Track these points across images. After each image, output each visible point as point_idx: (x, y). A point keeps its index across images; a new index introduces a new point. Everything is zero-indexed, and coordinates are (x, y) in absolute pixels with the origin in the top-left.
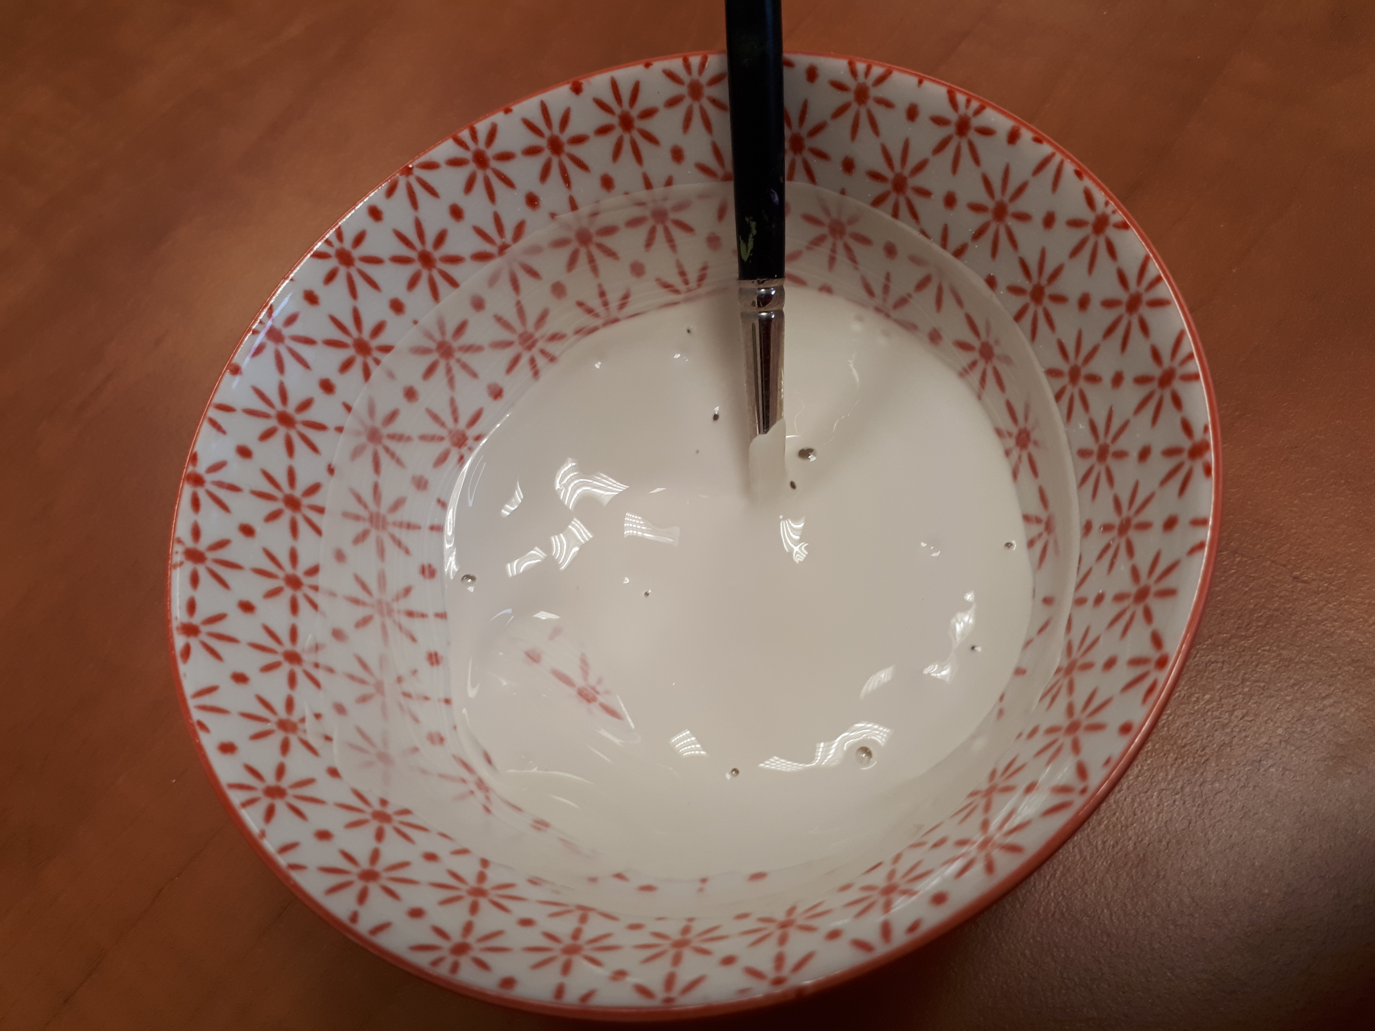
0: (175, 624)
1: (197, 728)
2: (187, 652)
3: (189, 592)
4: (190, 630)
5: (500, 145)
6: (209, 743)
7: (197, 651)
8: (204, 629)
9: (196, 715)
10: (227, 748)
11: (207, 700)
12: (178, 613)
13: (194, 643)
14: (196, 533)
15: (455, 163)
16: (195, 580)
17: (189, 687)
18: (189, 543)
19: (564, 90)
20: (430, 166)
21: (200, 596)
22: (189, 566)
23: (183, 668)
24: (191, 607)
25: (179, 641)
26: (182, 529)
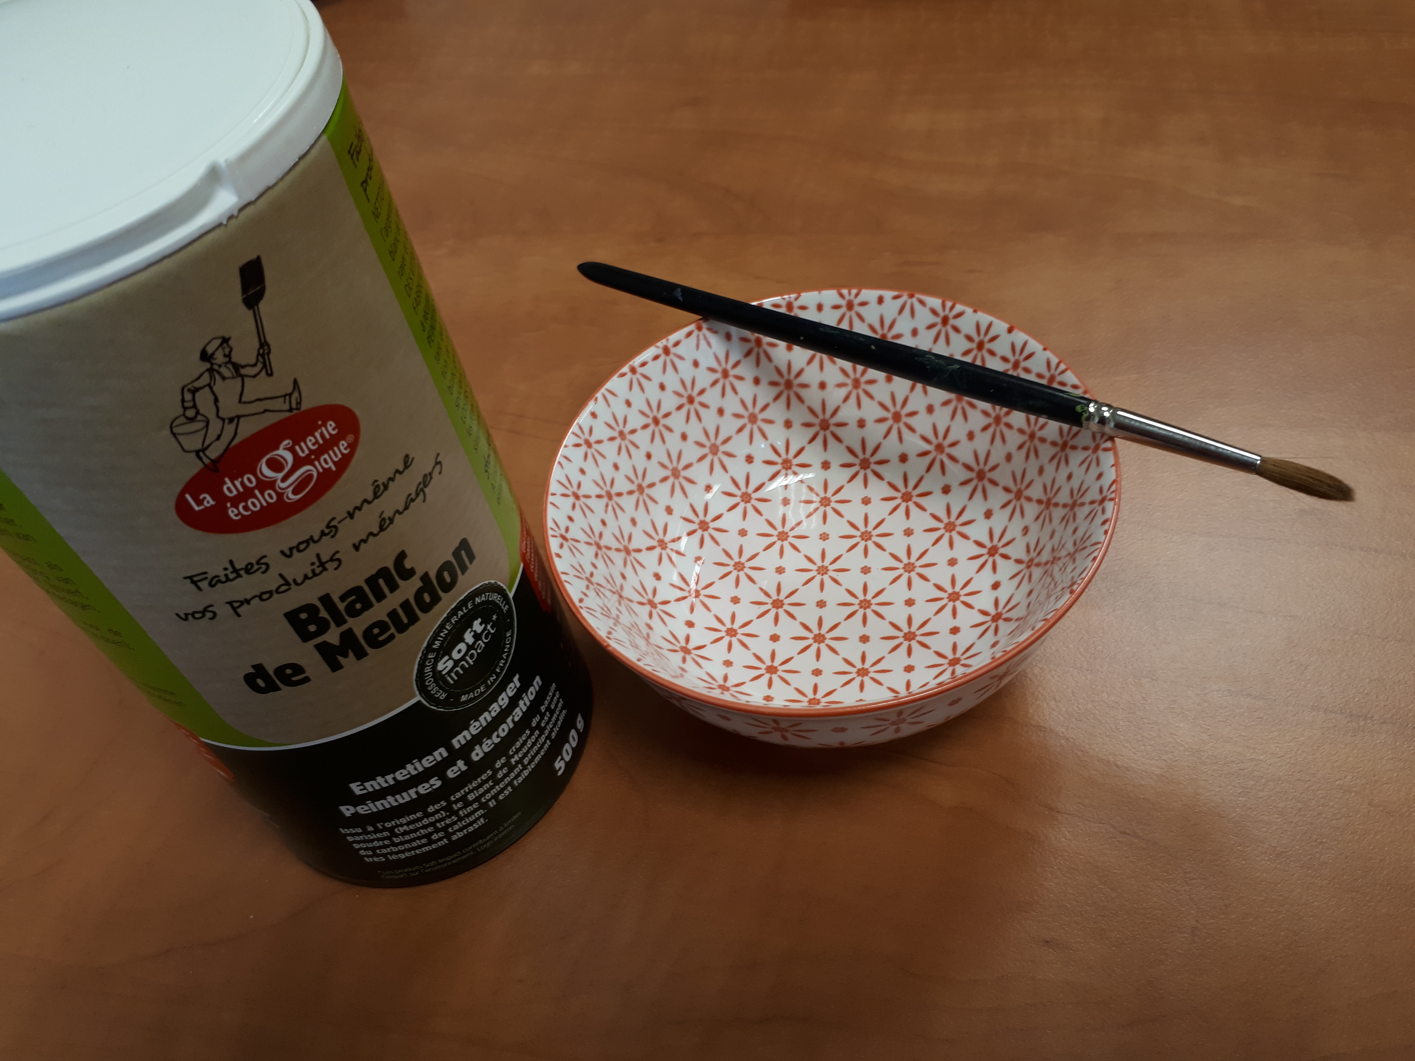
0: (631, 363)
1: (594, 399)
2: (623, 375)
3: (649, 360)
4: (633, 370)
5: (958, 322)
6: (591, 406)
7: (626, 379)
8: (638, 376)
9: (599, 395)
10: (594, 415)
11: (608, 395)
12: (637, 361)
13: (629, 375)
14: (677, 344)
15: (934, 312)
16: (656, 358)
17: (609, 385)
18: (670, 345)
19: (1006, 326)
20: (922, 302)
21: (651, 364)
22: (660, 351)
23: (615, 378)
24: (644, 364)
25: (625, 369)
26: (673, 338)
